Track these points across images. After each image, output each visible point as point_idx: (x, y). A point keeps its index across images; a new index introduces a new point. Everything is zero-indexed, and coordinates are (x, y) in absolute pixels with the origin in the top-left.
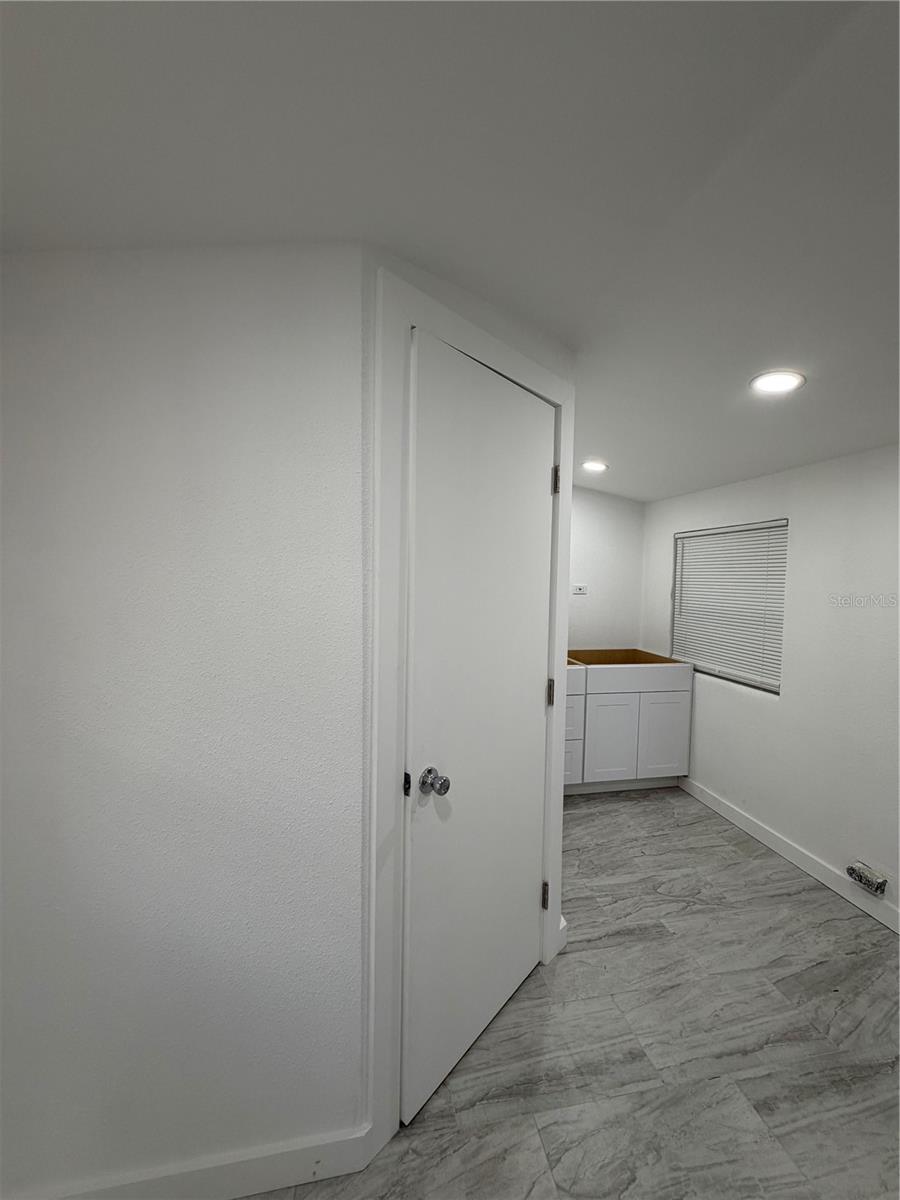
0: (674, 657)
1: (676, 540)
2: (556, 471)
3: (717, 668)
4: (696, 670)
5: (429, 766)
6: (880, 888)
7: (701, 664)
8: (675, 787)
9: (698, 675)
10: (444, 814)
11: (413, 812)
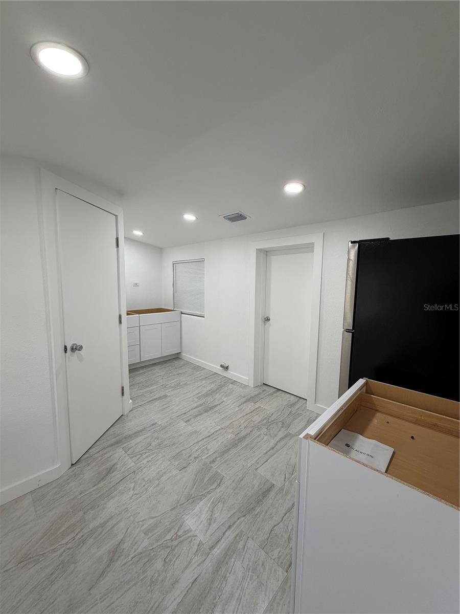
0: (175, 309)
1: (173, 264)
2: (117, 239)
3: (188, 312)
4: (182, 313)
5: (74, 343)
6: (227, 368)
7: (183, 311)
8: (177, 357)
9: (182, 315)
10: (81, 359)
11: (69, 358)
